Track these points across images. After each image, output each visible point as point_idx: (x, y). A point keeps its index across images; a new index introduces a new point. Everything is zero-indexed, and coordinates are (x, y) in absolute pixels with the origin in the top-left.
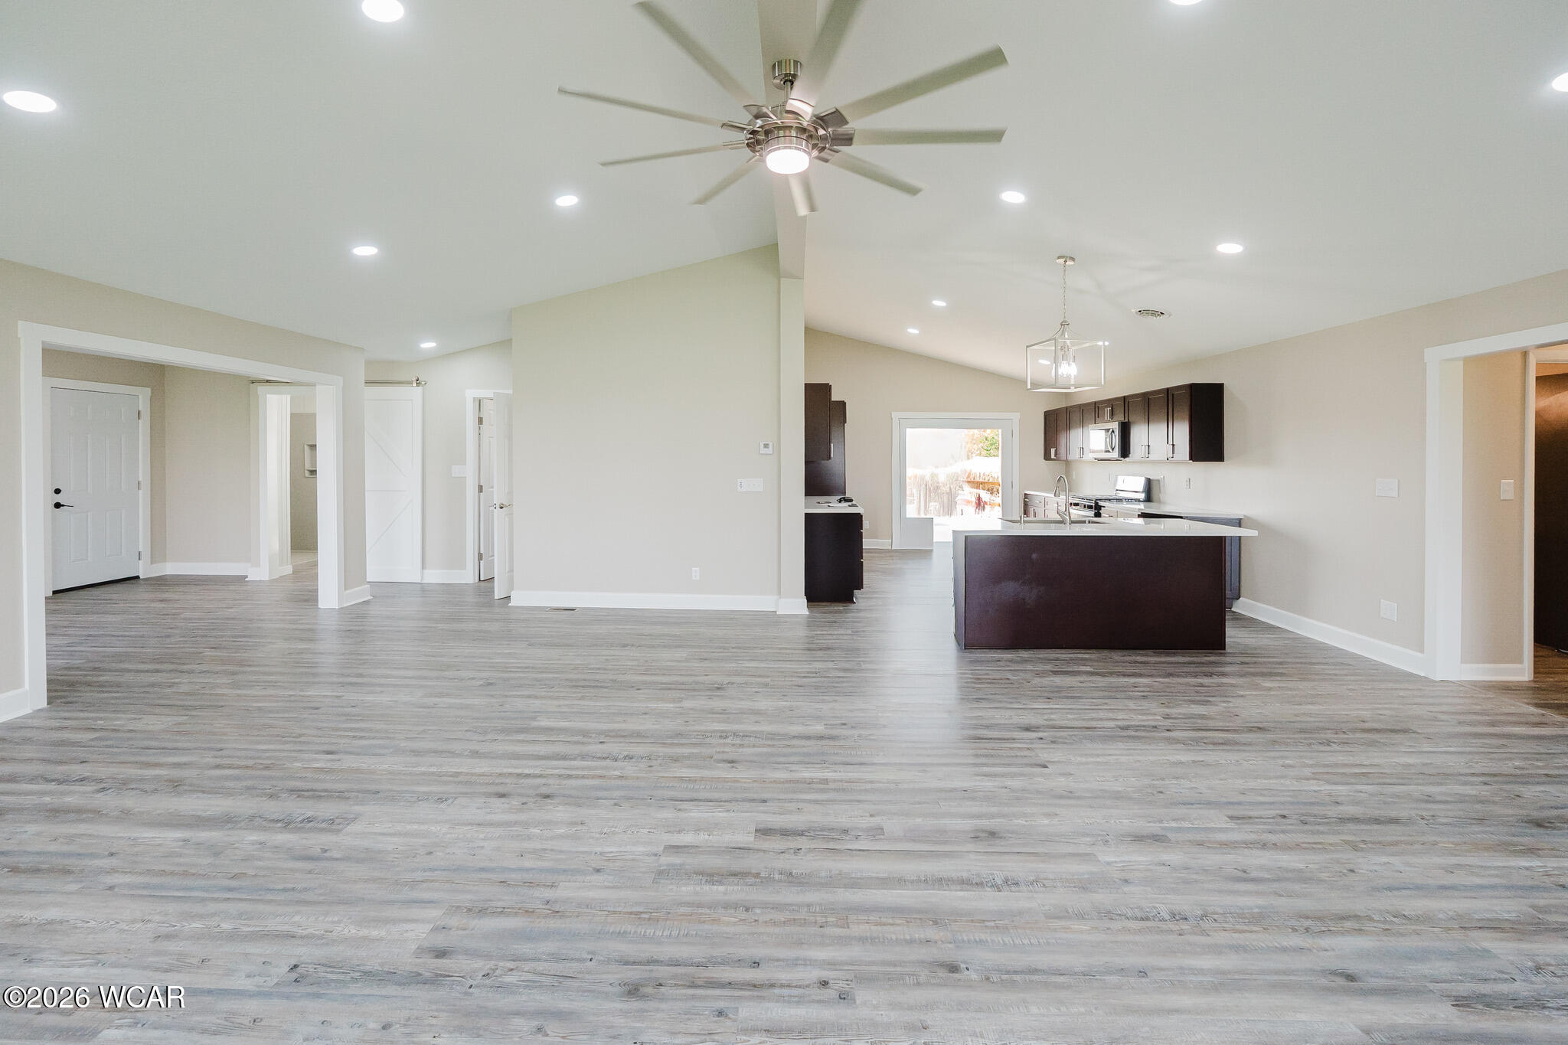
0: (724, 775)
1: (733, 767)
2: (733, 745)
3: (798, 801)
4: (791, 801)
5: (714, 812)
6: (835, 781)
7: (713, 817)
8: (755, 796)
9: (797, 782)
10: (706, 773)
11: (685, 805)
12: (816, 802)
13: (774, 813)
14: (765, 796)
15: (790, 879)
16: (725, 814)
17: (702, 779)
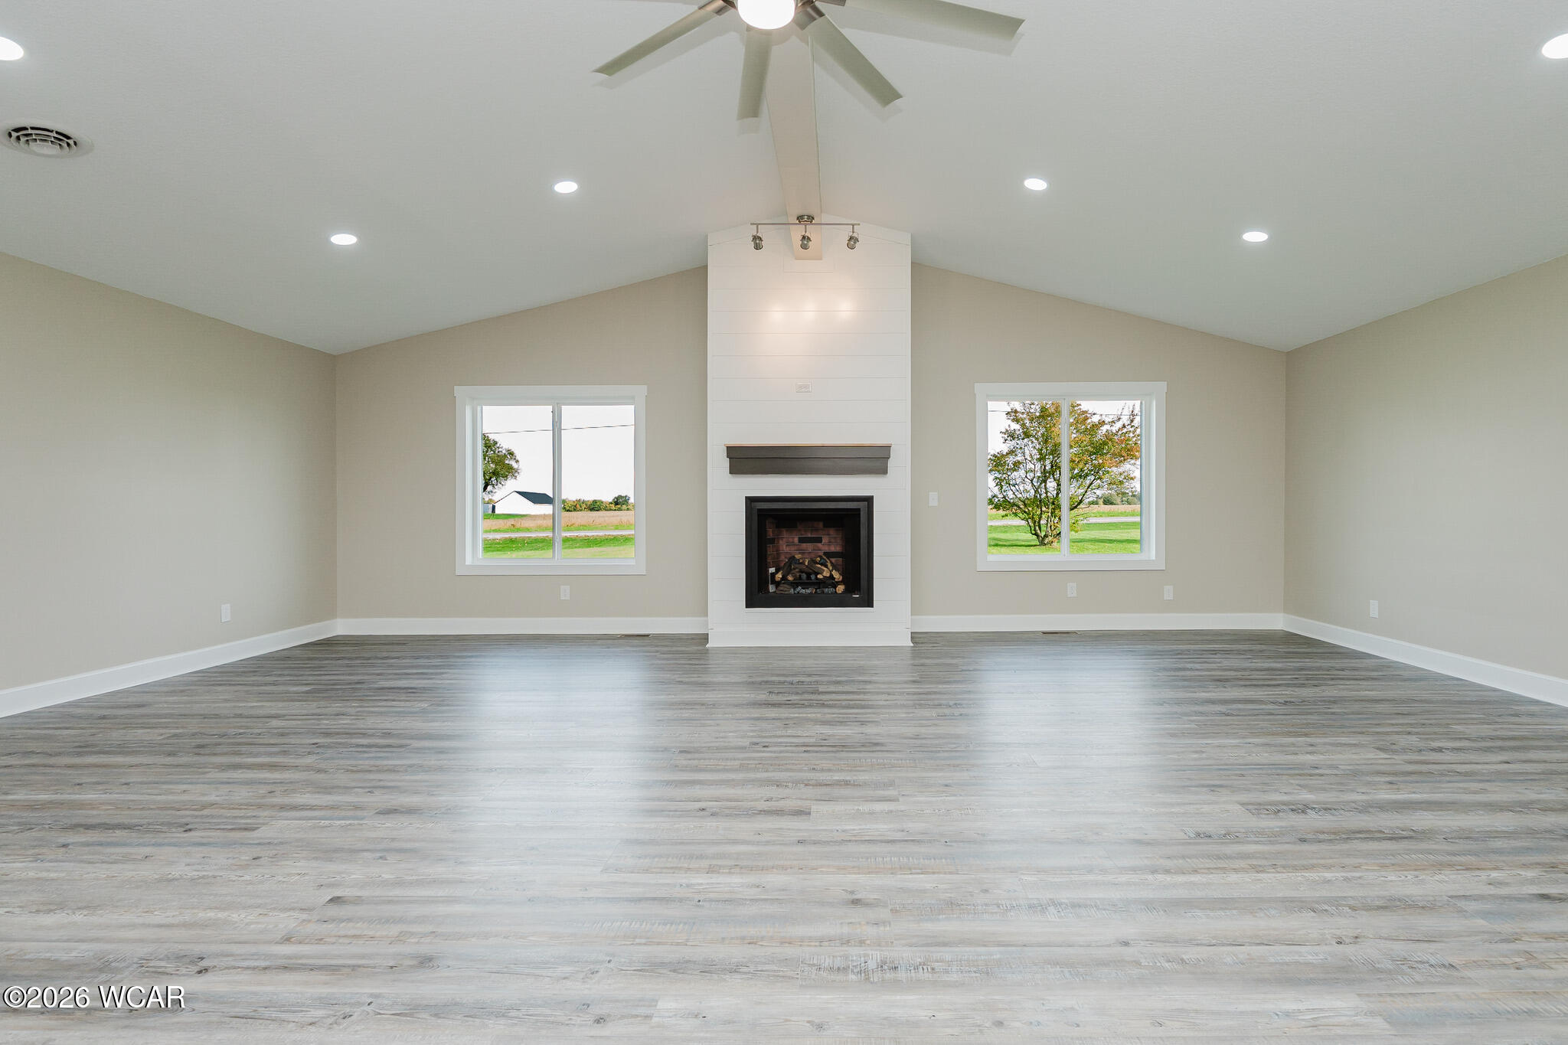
0: (862, 879)
1: (852, 892)
2: (862, 943)
3: (758, 843)
4: (768, 843)
5: (860, 829)
6: (698, 871)
7: (860, 825)
8: (813, 848)
9: (751, 869)
10: (890, 881)
11: (899, 836)
12: (735, 842)
13: (789, 829)
14: (800, 848)
15: (778, 784)
16: (848, 827)
17: (893, 872)
